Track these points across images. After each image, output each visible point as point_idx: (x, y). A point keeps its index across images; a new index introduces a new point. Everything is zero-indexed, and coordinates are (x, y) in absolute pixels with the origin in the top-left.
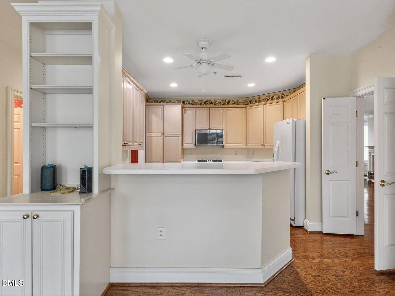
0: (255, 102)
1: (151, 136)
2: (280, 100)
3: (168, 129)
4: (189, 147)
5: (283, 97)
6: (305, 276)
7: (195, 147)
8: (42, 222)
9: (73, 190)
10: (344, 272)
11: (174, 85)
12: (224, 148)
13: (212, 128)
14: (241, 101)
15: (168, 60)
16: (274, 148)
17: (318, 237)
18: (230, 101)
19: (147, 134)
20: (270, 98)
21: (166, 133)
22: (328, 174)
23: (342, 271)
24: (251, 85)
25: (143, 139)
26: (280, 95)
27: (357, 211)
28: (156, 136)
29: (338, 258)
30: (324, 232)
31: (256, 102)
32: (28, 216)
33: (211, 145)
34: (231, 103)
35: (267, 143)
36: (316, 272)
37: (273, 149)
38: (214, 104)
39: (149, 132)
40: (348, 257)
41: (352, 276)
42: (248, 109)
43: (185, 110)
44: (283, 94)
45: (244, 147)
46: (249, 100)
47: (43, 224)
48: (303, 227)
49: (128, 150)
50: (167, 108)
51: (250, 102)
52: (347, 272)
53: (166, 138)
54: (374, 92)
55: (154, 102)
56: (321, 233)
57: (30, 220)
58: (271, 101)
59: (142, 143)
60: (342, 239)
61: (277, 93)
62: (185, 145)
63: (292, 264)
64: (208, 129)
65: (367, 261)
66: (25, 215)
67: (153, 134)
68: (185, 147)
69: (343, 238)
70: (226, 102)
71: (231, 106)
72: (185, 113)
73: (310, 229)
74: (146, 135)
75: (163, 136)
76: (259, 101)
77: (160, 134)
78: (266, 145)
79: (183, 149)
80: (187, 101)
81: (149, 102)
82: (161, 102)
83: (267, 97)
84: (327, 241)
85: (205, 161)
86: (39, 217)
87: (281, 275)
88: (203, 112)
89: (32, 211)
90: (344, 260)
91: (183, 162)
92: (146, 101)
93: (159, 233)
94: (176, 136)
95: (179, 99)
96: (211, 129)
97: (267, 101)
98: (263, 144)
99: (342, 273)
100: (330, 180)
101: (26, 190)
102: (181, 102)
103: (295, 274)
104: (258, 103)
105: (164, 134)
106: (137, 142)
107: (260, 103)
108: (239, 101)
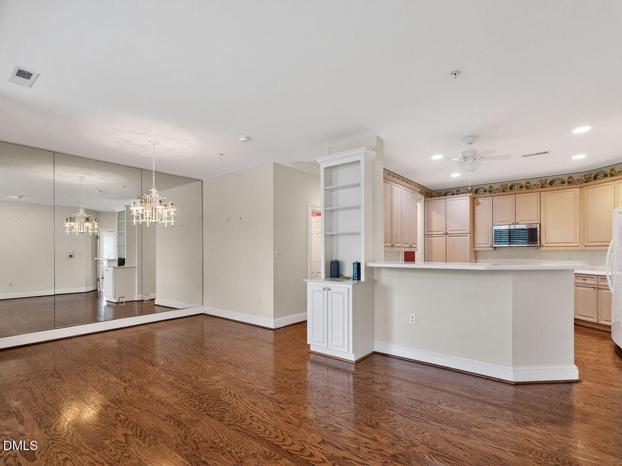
1: (431, 236)
3: (452, 227)
4: (484, 249)
7: (492, 249)
9: (349, 278)
12: (541, 249)
13: (520, 222)
14: (576, 177)
15: (437, 157)
18: (554, 181)
19: (427, 233)
21: (449, 232)
28: (437, 236)
31: (606, 176)
33: (518, 245)
34: (557, 182)
38: (526, 188)
39: (428, 232)
43: (478, 201)
45: (579, 248)
46: (593, 175)
47: (333, 293)
49: (400, 252)
50: (452, 202)
51: (595, 178)
53: (450, 238)
55: (437, 195)
57: (326, 291)
62: (477, 246)
64: (513, 224)
66: (324, 288)
67: (434, 233)
68: (477, 249)
70: (548, 182)
71: (557, 188)
74: (425, 235)
75: (445, 235)
77: (442, 233)
79: (476, 252)
80: (482, 188)
81: (430, 196)
82: (445, 194)
86: (331, 290)
88: (505, 202)
89: (328, 286)
92: (425, 196)
93: (411, 319)
94: (464, 235)
96: (518, 224)
101: (323, 275)
102: (471, 192)
104: (609, 179)
105: (447, 234)
106: (408, 244)
107: (613, 178)
108: (572, 178)
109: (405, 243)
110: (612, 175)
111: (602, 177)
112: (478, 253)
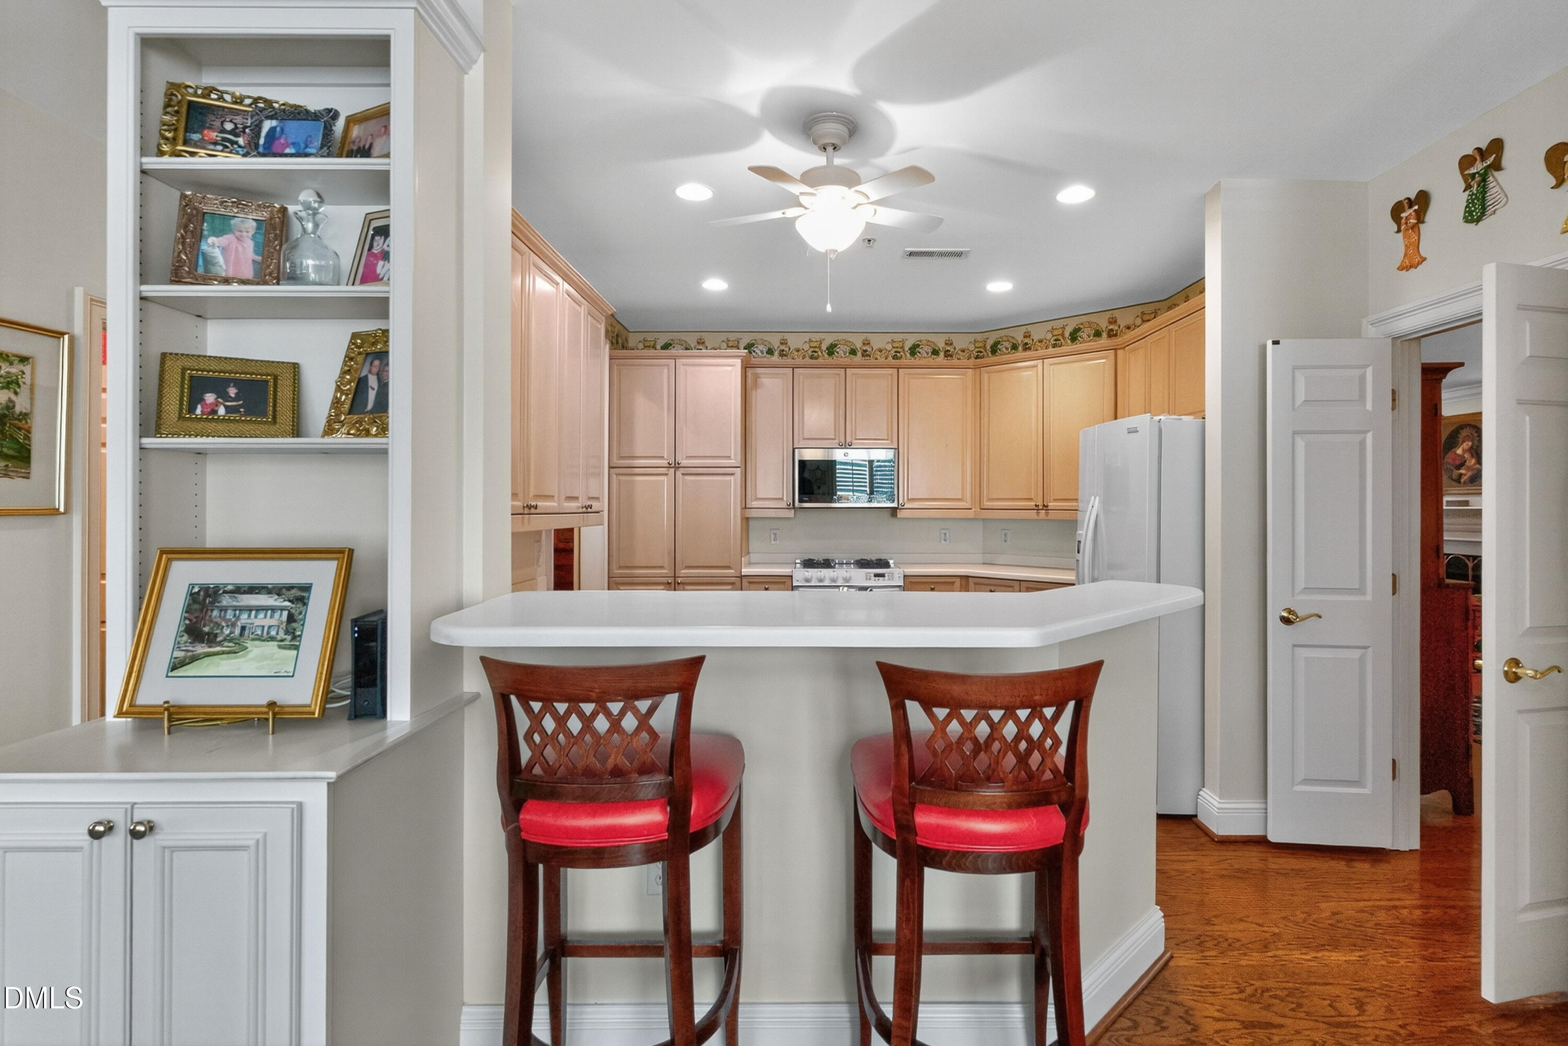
0: (1009, 346)
1: (629, 471)
2: (1104, 341)
3: (693, 446)
4: (771, 513)
5: (1112, 330)
6: (1219, 1026)
7: (791, 514)
8: (167, 852)
10: (1360, 1006)
11: (715, 285)
12: (900, 514)
13: (856, 444)
14: (960, 342)
15: (694, 191)
16: (1079, 518)
17: (1252, 858)
18: (918, 345)
19: (616, 462)
20: (1067, 335)
21: (684, 462)
22: (1286, 621)
23: (1353, 1001)
24: (999, 287)
25: (600, 487)
26: (1103, 324)
27: (1394, 761)
28: (649, 471)
29: (1334, 945)
30: (1272, 838)
31: (1015, 347)
32: (110, 829)
33: (852, 505)
34: (925, 350)
35: (1055, 500)
36: (1257, 1006)
37: (1076, 521)
39: (622, 458)
40: (1368, 941)
41: (1393, 1026)
42: (985, 377)
43: (756, 377)
44: (1113, 321)
45: (970, 514)
46: (990, 342)
47: (172, 860)
48: (1196, 816)
49: (541, 532)
50: (688, 368)
51: (994, 350)
52: (1375, 1008)
53: (688, 478)
54: (1481, 314)
55: (641, 346)
56: (1261, 841)
57: (116, 842)
58: (1069, 347)
59: (597, 499)
60: (1340, 865)
61: (1092, 318)
62: (755, 504)
63: (1166, 973)
64: (841, 446)
65: (1442, 959)
66: (100, 823)
67: (638, 462)
68: (754, 513)
69: (1343, 859)
71: (925, 362)
72: (756, 385)
73: (1221, 828)
74: (610, 467)
75: (673, 469)
76: (1026, 344)
77: (664, 462)
78: (1052, 505)
79: (748, 519)
80: (764, 342)
81: (624, 347)
82: (666, 347)
83: (1056, 333)
84: (1286, 875)
85: (827, 564)
86: (156, 831)
87: (1124, 1023)
89: (129, 806)
90: (1358, 954)
91: (745, 567)
92: (612, 343)
94: (724, 471)
95: (732, 337)
96: (851, 447)
97: (1054, 346)
98: (1040, 503)
99: (1356, 1012)
100: (1295, 646)
102: (742, 345)
103: (1181, 1017)
104: (1020, 354)
105: (676, 466)
106: (575, 498)
107: (1028, 353)
108: (952, 344)
109: (570, 498)
110: (1026, 348)
111: (1007, 349)
112: (751, 523)
